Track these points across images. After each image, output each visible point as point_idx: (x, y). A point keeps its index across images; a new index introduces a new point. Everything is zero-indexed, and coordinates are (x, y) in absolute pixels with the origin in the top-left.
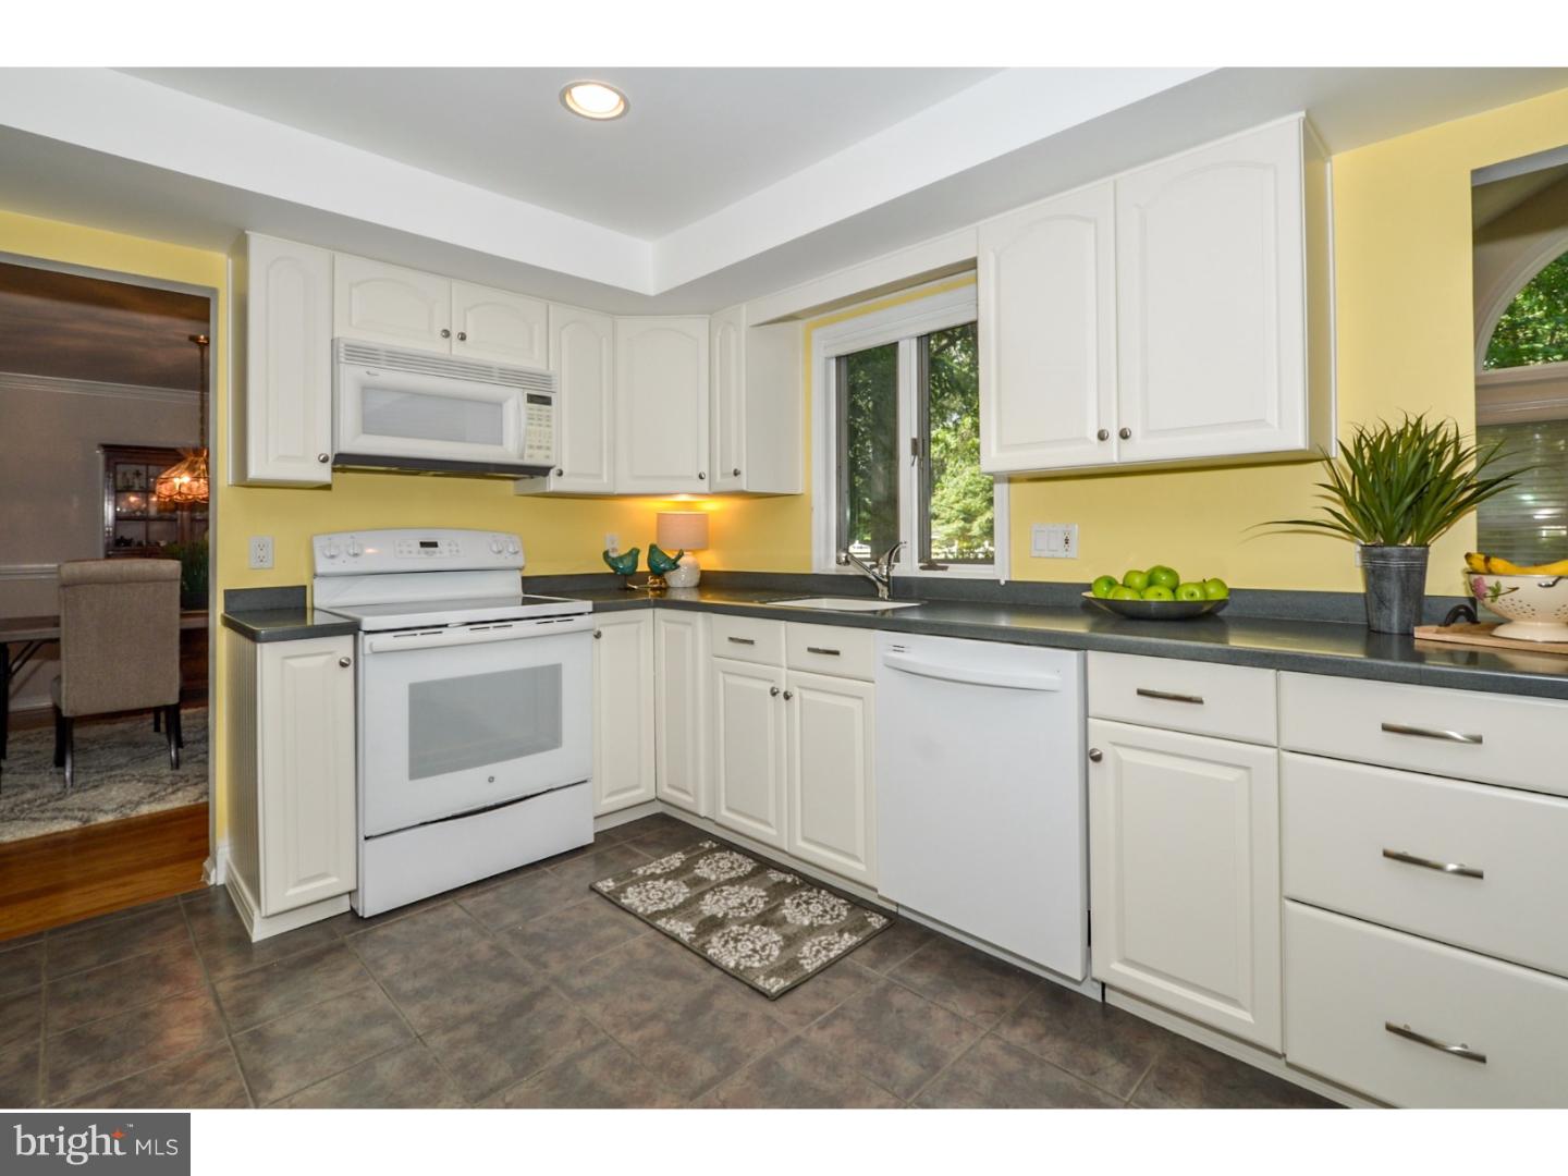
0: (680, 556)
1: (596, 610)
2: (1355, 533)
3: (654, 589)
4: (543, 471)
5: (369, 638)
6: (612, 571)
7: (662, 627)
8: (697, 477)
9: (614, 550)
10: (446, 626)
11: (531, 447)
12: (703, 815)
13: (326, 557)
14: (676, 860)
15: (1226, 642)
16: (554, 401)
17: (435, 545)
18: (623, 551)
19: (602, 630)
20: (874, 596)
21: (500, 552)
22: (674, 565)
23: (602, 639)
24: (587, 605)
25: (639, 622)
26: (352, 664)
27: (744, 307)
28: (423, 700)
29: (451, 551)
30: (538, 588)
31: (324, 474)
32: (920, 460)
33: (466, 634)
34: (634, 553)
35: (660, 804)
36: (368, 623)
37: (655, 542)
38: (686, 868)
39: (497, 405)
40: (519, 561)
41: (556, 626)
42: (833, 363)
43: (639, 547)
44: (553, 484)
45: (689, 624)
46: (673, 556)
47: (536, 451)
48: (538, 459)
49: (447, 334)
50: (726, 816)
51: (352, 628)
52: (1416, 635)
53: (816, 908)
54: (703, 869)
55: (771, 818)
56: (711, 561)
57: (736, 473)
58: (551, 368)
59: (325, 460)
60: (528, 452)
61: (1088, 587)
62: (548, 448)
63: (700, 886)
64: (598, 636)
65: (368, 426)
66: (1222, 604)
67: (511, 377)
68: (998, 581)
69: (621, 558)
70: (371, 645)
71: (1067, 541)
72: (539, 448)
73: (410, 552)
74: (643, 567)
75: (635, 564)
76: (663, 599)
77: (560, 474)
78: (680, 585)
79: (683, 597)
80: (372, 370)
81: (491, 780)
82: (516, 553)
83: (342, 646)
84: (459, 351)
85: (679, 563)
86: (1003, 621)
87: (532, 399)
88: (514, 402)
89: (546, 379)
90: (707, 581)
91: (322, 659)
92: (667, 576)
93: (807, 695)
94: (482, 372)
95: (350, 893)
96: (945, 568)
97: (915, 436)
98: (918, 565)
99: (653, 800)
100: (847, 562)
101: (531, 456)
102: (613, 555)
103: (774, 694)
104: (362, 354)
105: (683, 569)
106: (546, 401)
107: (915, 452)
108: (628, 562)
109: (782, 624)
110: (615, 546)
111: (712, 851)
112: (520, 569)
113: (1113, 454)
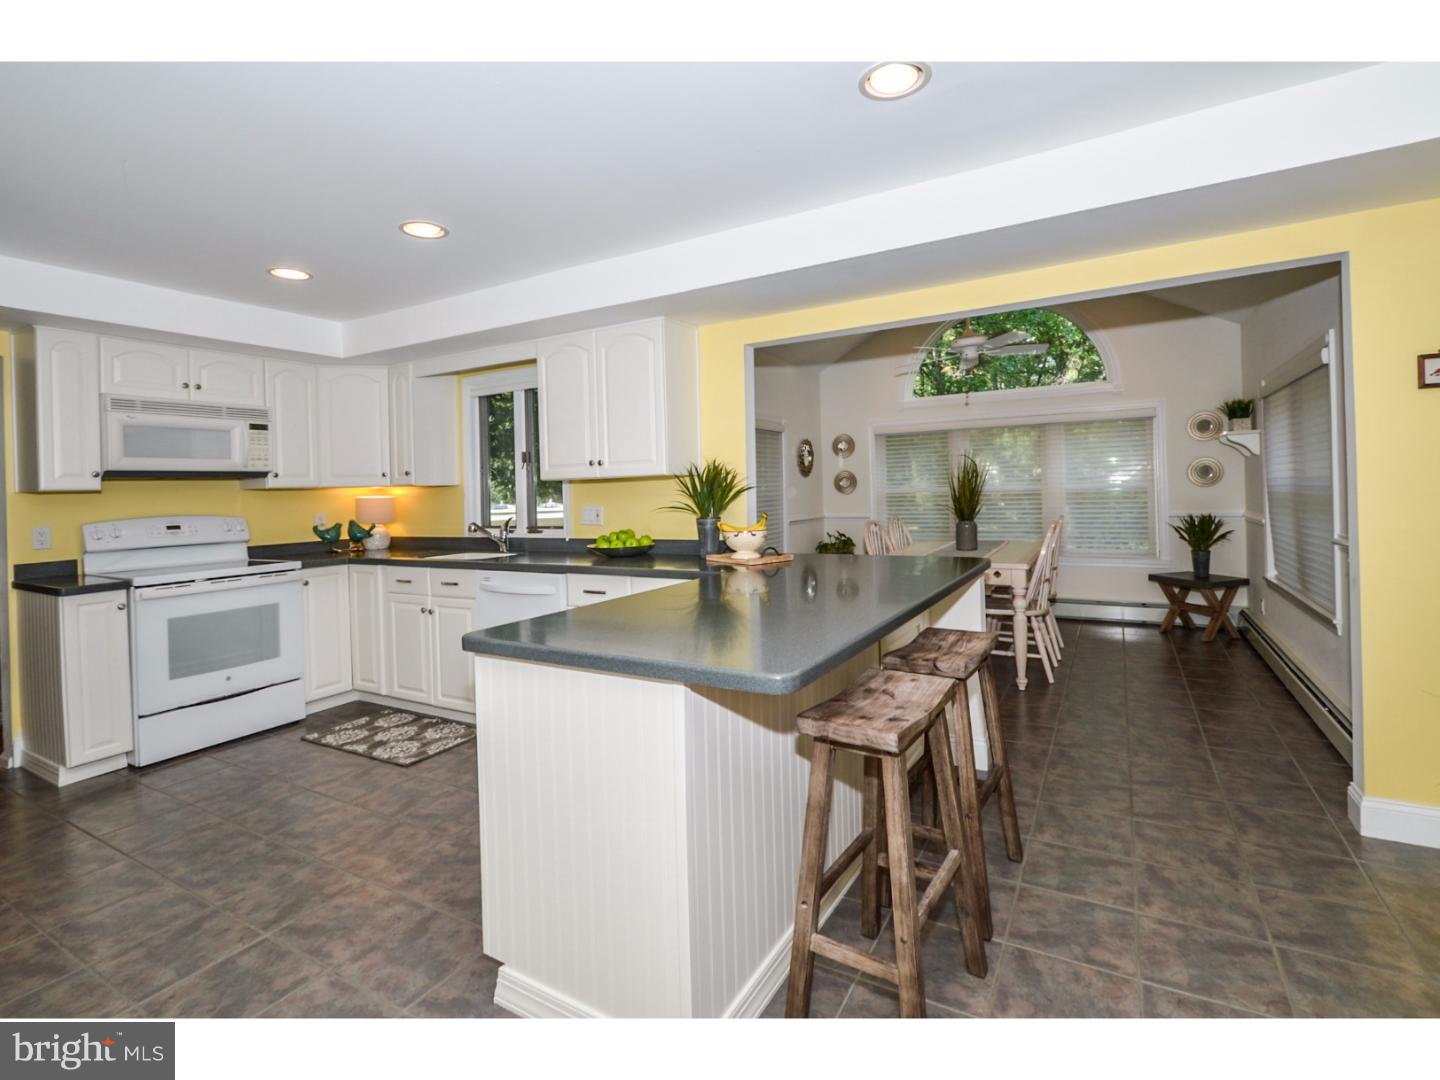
0: (373, 527)
1: (304, 566)
2: (694, 512)
3: (354, 552)
4: (264, 475)
5: (138, 590)
6: (320, 540)
7: (355, 576)
8: (380, 475)
9: (322, 525)
10: (193, 581)
11: (253, 459)
12: (384, 694)
13: (94, 539)
14: (363, 720)
15: (651, 567)
16: (270, 427)
17: (178, 527)
18: (330, 525)
19: (310, 580)
20: (497, 550)
21: (229, 531)
22: (368, 534)
23: (309, 586)
24: (298, 564)
25: (337, 574)
26: (126, 607)
27: (411, 367)
28: (178, 629)
29: (191, 531)
30: (260, 554)
31: (96, 484)
32: (527, 465)
33: (208, 586)
34: (338, 527)
35: (357, 693)
36: (137, 582)
37: (354, 518)
38: (368, 723)
39: (227, 432)
40: (245, 536)
41: (273, 578)
42: (477, 400)
43: (341, 522)
44: (270, 482)
45: (371, 573)
46: (367, 528)
47: (257, 462)
48: (259, 467)
49: (186, 386)
50: (398, 692)
51: (126, 585)
52: (707, 559)
53: (446, 731)
54: (381, 723)
55: (424, 688)
56: (399, 530)
57: (407, 474)
58: (268, 405)
59: (97, 475)
60: (251, 462)
61: (594, 541)
62: (266, 460)
63: (376, 730)
64: (306, 584)
65: (128, 452)
66: (651, 547)
67: (235, 412)
68: (564, 539)
69: (327, 531)
70: (141, 596)
71: (598, 516)
72: (259, 459)
73: (159, 533)
74: (345, 536)
75: (339, 534)
76: (361, 558)
77: (276, 476)
78: (374, 547)
79: (378, 556)
80: (131, 415)
81: (228, 679)
82: (243, 530)
83: (120, 596)
84: (194, 397)
85: (372, 532)
86: (569, 563)
87: (253, 427)
88: (239, 429)
89: (264, 414)
90: (396, 544)
91: (104, 606)
92: (364, 541)
93: (443, 610)
94: (214, 411)
95: (127, 753)
96: (541, 532)
97: (524, 450)
98: (526, 531)
99: (351, 691)
100: (475, 531)
101: (253, 465)
102: (321, 528)
103: (423, 612)
104: (122, 404)
105: (377, 537)
106: (264, 427)
107: (524, 461)
108: (333, 534)
109: (428, 570)
110: (324, 522)
111: (389, 714)
112: (246, 542)
113: (597, 473)
